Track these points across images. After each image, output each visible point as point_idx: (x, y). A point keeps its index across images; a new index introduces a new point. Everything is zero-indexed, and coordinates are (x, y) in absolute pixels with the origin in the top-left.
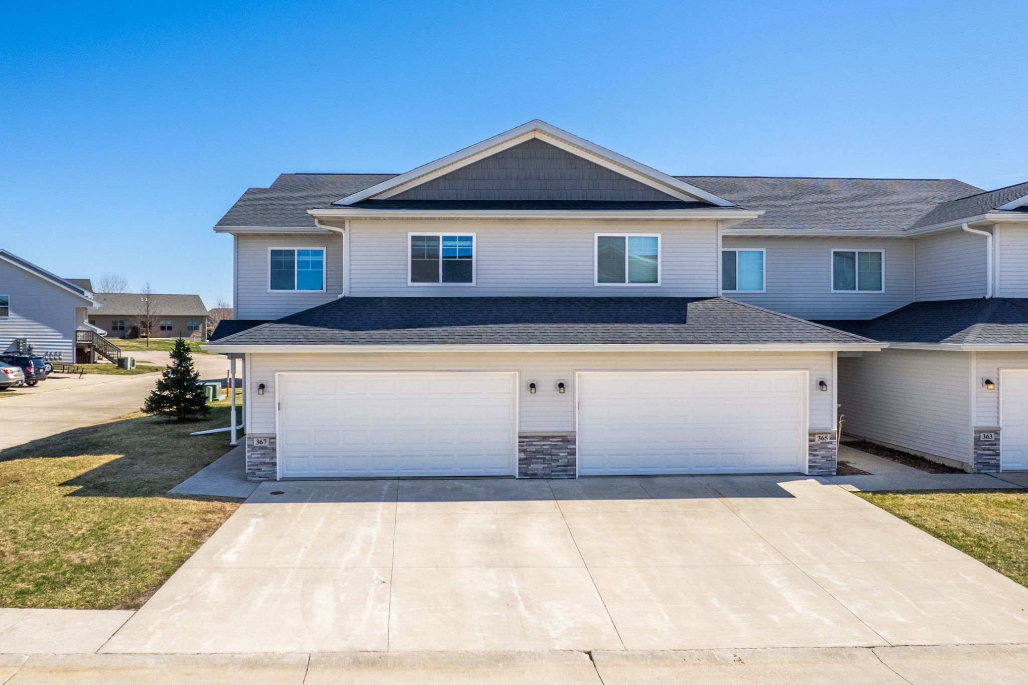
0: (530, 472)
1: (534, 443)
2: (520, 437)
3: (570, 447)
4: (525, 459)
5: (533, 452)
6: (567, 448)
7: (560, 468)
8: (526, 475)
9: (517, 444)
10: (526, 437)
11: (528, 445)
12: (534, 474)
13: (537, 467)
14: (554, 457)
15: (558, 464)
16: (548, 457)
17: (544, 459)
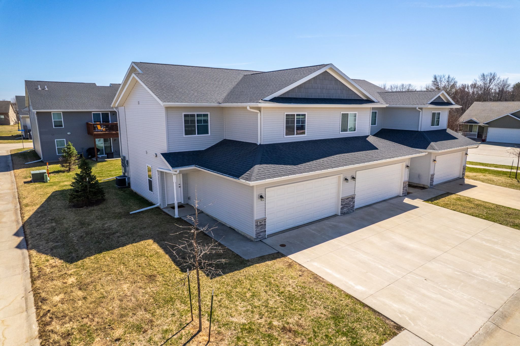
0: (343, 212)
1: (345, 201)
2: (341, 200)
3: (354, 200)
4: (342, 208)
5: (344, 204)
6: (353, 201)
7: (351, 209)
8: (342, 213)
9: (340, 202)
10: (343, 199)
11: (343, 202)
12: (344, 213)
13: (345, 210)
14: (349, 205)
15: (350, 207)
16: (348, 205)
17: (347, 206)
